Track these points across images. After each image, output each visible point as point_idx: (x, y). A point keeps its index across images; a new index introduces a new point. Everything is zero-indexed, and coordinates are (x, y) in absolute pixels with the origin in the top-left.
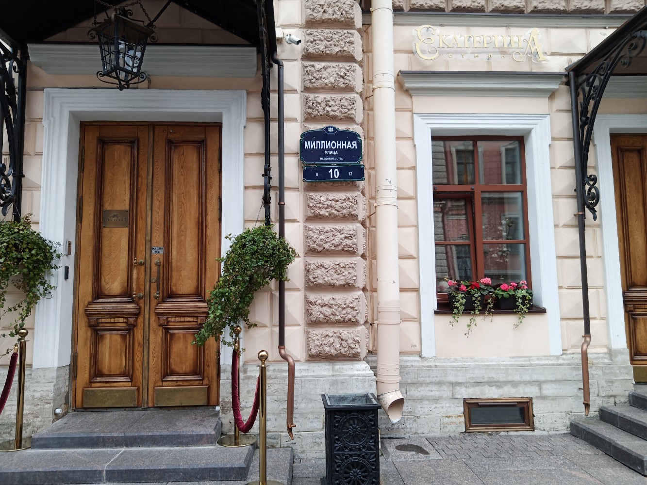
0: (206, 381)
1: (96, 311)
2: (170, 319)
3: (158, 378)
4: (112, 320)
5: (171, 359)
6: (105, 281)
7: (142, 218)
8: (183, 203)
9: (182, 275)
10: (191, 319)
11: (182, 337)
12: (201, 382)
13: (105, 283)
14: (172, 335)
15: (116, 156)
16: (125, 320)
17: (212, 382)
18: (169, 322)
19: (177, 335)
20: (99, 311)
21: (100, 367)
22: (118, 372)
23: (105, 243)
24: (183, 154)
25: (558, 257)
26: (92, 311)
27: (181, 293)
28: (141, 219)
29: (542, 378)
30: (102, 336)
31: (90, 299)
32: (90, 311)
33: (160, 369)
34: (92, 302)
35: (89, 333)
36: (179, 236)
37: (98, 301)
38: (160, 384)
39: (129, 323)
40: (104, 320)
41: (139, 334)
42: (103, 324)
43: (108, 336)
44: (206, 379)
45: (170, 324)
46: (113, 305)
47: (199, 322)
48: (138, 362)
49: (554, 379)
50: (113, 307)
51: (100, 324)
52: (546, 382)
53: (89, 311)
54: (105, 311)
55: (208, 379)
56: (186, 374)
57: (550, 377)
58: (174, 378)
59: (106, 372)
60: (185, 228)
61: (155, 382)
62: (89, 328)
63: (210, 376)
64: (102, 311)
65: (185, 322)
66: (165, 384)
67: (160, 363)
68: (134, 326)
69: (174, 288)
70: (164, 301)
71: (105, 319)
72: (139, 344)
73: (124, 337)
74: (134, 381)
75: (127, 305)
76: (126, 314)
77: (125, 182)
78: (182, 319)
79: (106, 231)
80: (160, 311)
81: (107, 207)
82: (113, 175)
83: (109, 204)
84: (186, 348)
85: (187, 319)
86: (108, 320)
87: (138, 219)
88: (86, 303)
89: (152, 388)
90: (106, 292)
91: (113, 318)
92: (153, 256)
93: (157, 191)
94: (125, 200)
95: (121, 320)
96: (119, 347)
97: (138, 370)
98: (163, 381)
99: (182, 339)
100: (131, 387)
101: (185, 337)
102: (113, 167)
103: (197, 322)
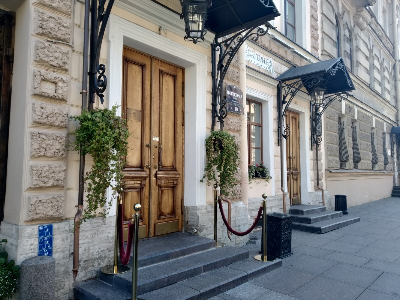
0: (177, 218)
2: (162, 181)
3: (156, 217)
5: (162, 206)
6: (128, 156)
7: (148, 117)
8: (167, 111)
9: (167, 155)
10: (171, 181)
11: (167, 192)
12: (175, 218)
13: (128, 158)
14: (162, 191)
15: (134, 73)
16: (140, 182)
17: (179, 218)
18: (161, 183)
19: (164, 191)
21: (125, 214)
24: (167, 81)
25: (275, 156)
27: (166, 166)
29: (272, 206)
30: (127, 193)
33: (157, 212)
37: (125, 169)
38: (157, 221)
39: (143, 184)
40: (128, 182)
41: (146, 190)
43: (130, 193)
44: (177, 216)
46: (134, 172)
48: (146, 209)
49: (274, 206)
51: (126, 185)
52: (273, 207)
56: (168, 214)
57: (274, 205)
58: (164, 217)
59: (129, 217)
60: (168, 127)
61: (155, 220)
63: (179, 215)
64: (129, 176)
65: (168, 183)
66: (160, 221)
68: (144, 186)
69: (163, 163)
70: (159, 170)
71: (129, 182)
72: (146, 197)
73: (138, 192)
74: (144, 222)
75: (141, 172)
76: (141, 178)
77: (139, 92)
79: (129, 122)
81: (129, 106)
82: (132, 85)
83: (130, 104)
84: (169, 198)
85: (169, 181)
86: (131, 182)
87: (146, 117)
89: (153, 225)
90: (129, 164)
91: (134, 181)
92: (154, 142)
93: (155, 101)
94: (139, 104)
95: (138, 182)
97: (146, 214)
98: (158, 219)
99: (167, 193)
100: (142, 225)
101: (168, 192)
102: (133, 79)
103: (174, 183)
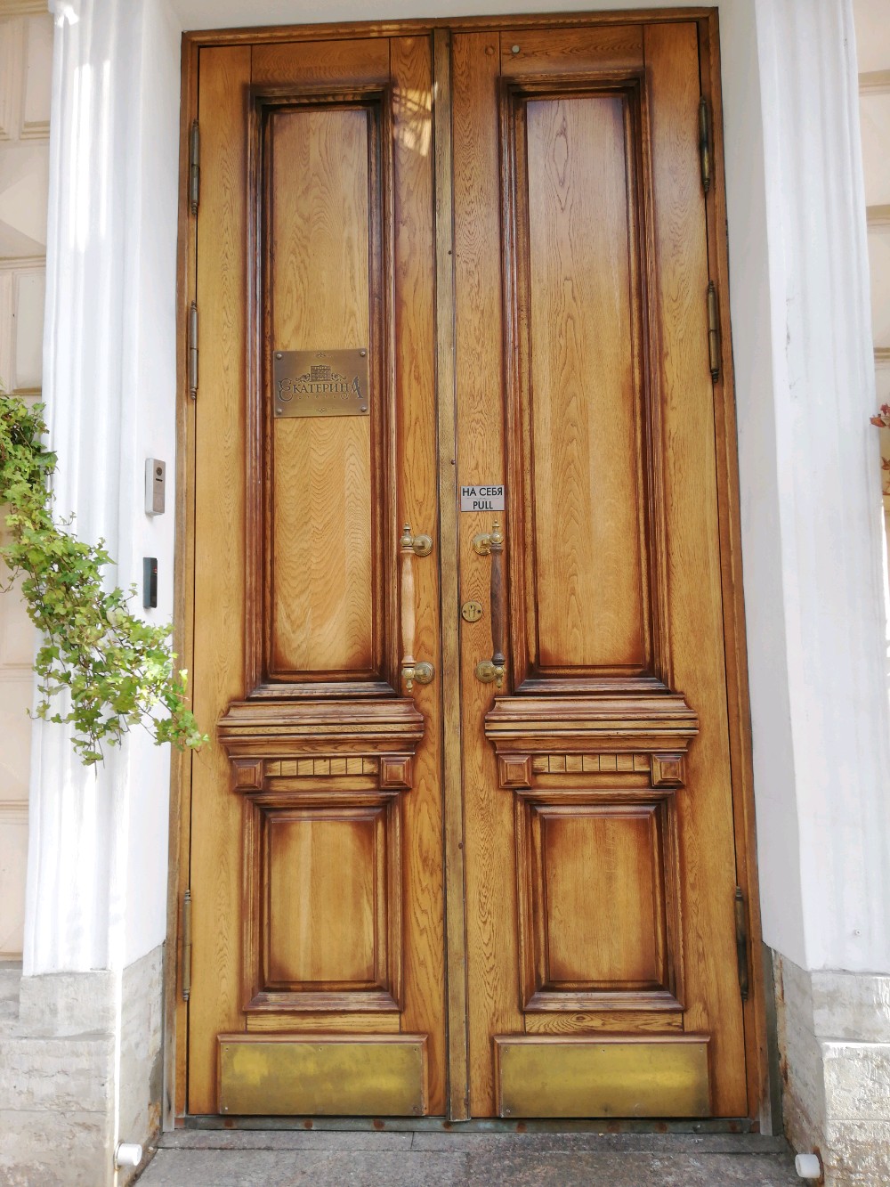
1: (260, 730)
2: (540, 763)
3: (508, 998)
4: (321, 768)
5: (552, 925)
6: (288, 617)
7: (418, 379)
8: (570, 317)
9: (579, 589)
10: (625, 764)
11: (590, 833)
12: (678, 1019)
13: (288, 626)
14: (550, 827)
15: (314, 154)
16: (369, 767)
17: (721, 1020)
18: (536, 773)
19: (570, 827)
20: (274, 730)
21: (276, 949)
22: (347, 973)
23: (286, 475)
24: (563, 132)
26: (246, 731)
27: (578, 661)
28: (414, 382)
30: (283, 829)
31: (235, 688)
32: (239, 731)
33: (511, 964)
34: (246, 699)
35: (235, 815)
36: (560, 440)
37: (265, 694)
38: (515, 1022)
39: (385, 776)
40: (288, 767)
41: (421, 819)
42: (285, 783)
43: (305, 830)
44: (696, 1009)
45: (542, 780)
46: (322, 709)
47: (657, 777)
48: (422, 931)
50: (324, 715)
51: (275, 782)
53: (234, 731)
54: (294, 730)
55: (705, 1009)
56: (615, 986)
58: (571, 1001)
59: (301, 969)
60: (583, 408)
61: (496, 1016)
62: (234, 799)
63: (713, 999)
64: (283, 730)
65: (599, 774)
66: (534, 1023)
67: (509, 938)
68: (405, 789)
69: (548, 643)
70: (513, 692)
71: (293, 764)
72: (425, 860)
73: (364, 830)
74: (410, 1012)
75: (378, 709)
76: (374, 743)
77: (350, 247)
78: (589, 764)
79: (285, 429)
80: (502, 731)
81: (288, 339)
82: (307, 220)
83: (297, 329)
84: (610, 878)
85: (607, 763)
86: (306, 767)
87: (405, 383)
88: (222, 702)
89: (485, 1042)
90: (295, 659)
91: (325, 758)
92: (467, 520)
93: (469, 273)
94: (353, 314)
95: (356, 766)
96: (348, 870)
97: (422, 963)
98: (524, 1013)
99: (591, 843)
100: (401, 1033)
101: (601, 834)
102: (306, 191)
103: (649, 774)
